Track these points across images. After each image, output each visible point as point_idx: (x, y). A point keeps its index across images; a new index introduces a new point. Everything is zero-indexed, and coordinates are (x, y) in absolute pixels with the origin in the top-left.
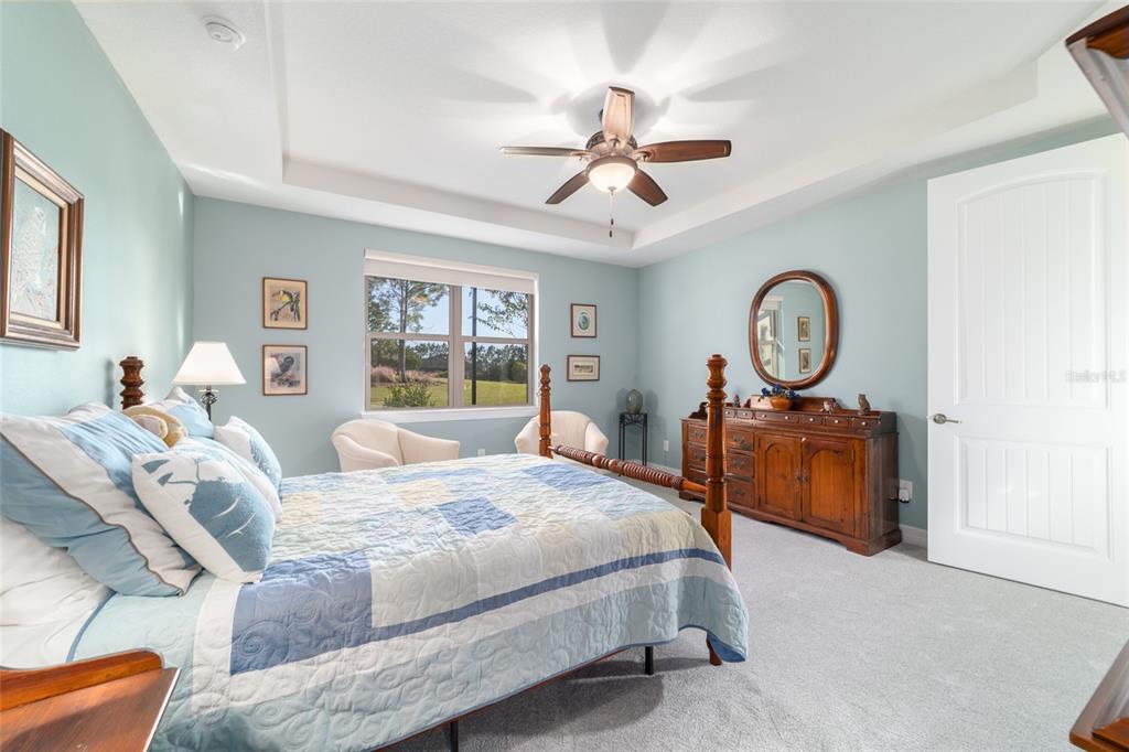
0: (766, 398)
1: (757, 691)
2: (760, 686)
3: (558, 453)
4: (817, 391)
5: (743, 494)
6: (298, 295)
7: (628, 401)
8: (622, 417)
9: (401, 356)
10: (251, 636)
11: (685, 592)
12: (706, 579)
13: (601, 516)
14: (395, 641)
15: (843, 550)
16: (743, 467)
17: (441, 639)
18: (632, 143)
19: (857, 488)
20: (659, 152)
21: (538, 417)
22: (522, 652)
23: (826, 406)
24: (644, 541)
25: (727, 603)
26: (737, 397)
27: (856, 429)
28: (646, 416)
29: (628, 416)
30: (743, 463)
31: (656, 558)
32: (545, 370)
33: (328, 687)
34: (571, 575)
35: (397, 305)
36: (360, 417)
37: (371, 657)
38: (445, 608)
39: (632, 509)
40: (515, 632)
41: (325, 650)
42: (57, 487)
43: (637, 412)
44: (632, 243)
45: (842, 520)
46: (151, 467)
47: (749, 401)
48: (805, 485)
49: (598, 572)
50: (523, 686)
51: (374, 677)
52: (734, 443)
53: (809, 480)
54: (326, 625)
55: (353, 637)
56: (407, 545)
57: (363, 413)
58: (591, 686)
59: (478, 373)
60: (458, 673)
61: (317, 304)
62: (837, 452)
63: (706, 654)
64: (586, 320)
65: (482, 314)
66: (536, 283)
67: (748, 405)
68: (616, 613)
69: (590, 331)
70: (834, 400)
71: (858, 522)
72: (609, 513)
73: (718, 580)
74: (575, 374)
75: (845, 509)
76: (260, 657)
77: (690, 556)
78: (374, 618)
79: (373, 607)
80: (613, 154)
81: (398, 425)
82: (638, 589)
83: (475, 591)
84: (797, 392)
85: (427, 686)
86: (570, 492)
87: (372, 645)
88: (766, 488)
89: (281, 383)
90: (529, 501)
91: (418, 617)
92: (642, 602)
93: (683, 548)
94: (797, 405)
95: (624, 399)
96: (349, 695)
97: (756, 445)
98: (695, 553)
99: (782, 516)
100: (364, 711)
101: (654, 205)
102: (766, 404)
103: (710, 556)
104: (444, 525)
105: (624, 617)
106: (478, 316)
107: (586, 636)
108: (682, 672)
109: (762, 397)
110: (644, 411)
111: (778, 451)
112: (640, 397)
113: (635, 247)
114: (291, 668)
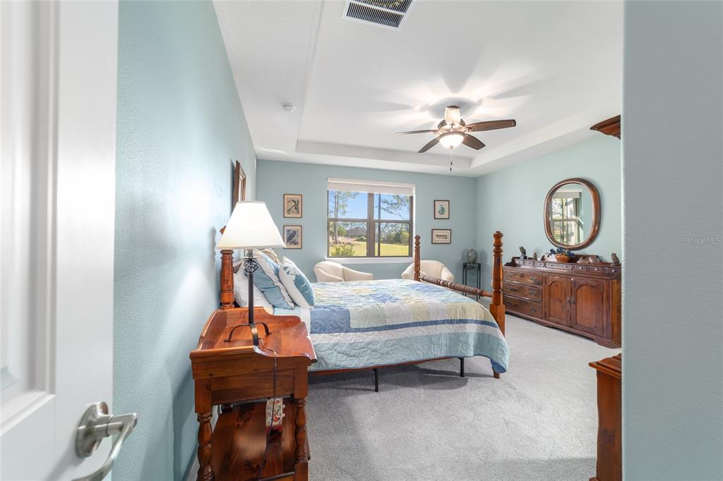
0: (553, 255)
1: (515, 389)
2: (516, 387)
3: (423, 280)
4: (587, 251)
5: (536, 311)
6: (298, 202)
7: (468, 256)
8: (465, 266)
9: (335, 229)
10: (316, 323)
11: (479, 339)
12: (489, 335)
13: (439, 302)
14: (358, 334)
15: (596, 345)
16: (535, 295)
17: (373, 336)
18: (462, 123)
19: (605, 308)
20: (477, 127)
21: (413, 264)
22: (403, 348)
23: (591, 260)
24: (458, 314)
25: (498, 345)
26: (535, 254)
27: (608, 274)
28: (479, 265)
29: (468, 264)
30: (535, 292)
31: (464, 321)
32: (418, 238)
33: (337, 344)
34: (424, 322)
35: (333, 199)
36: (325, 260)
37: (350, 338)
38: (375, 325)
39: (454, 301)
40: (400, 340)
41: (336, 332)
42: (264, 273)
43: (474, 263)
44: (470, 166)
45: (596, 327)
46: (285, 268)
47: (544, 256)
48: (573, 305)
49: (436, 323)
50: (403, 361)
51: (351, 344)
52: (530, 281)
53: (575, 303)
54: (336, 324)
55: (345, 330)
56: (360, 304)
57: (326, 258)
58: (434, 377)
59: (381, 239)
60: (380, 349)
61: (307, 206)
62: (592, 287)
63: (492, 373)
64: (443, 209)
65: (383, 205)
66: (414, 189)
67: (543, 259)
68: (443, 341)
69: (446, 215)
70: (597, 257)
71: (605, 328)
72: (443, 301)
73: (494, 335)
74: (436, 240)
75: (597, 321)
76: (318, 331)
77: (482, 324)
78: (351, 325)
79: (351, 321)
80: (452, 130)
81: (343, 265)
82: (455, 334)
83: (385, 321)
84: (572, 252)
85: (369, 352)
86: (427, 293)
87: (350, 334)
88: (549, 307)
89: (291, 243)
90: (408, 295)
91: (366, 327)
92: (456, 339)
93: (478, 319)
94: (572, 259)
95: (466, 254)
96: (344, 348)
97: (544, 283)
98: (484, 323)
99: (560, 324)
100: (348, 355)
101: (478, 149)
102: (553, 258)
103: (491, 324)
104: (372, 300)
105: (448, 344)
106: (382, 206)
107: (430, 347)
108: (478, 378)
109: (551, 254)
110: (478, 262)
111: (557, 286)
112: (476, 254)
113: (472, 167)
114: (326, 335)
